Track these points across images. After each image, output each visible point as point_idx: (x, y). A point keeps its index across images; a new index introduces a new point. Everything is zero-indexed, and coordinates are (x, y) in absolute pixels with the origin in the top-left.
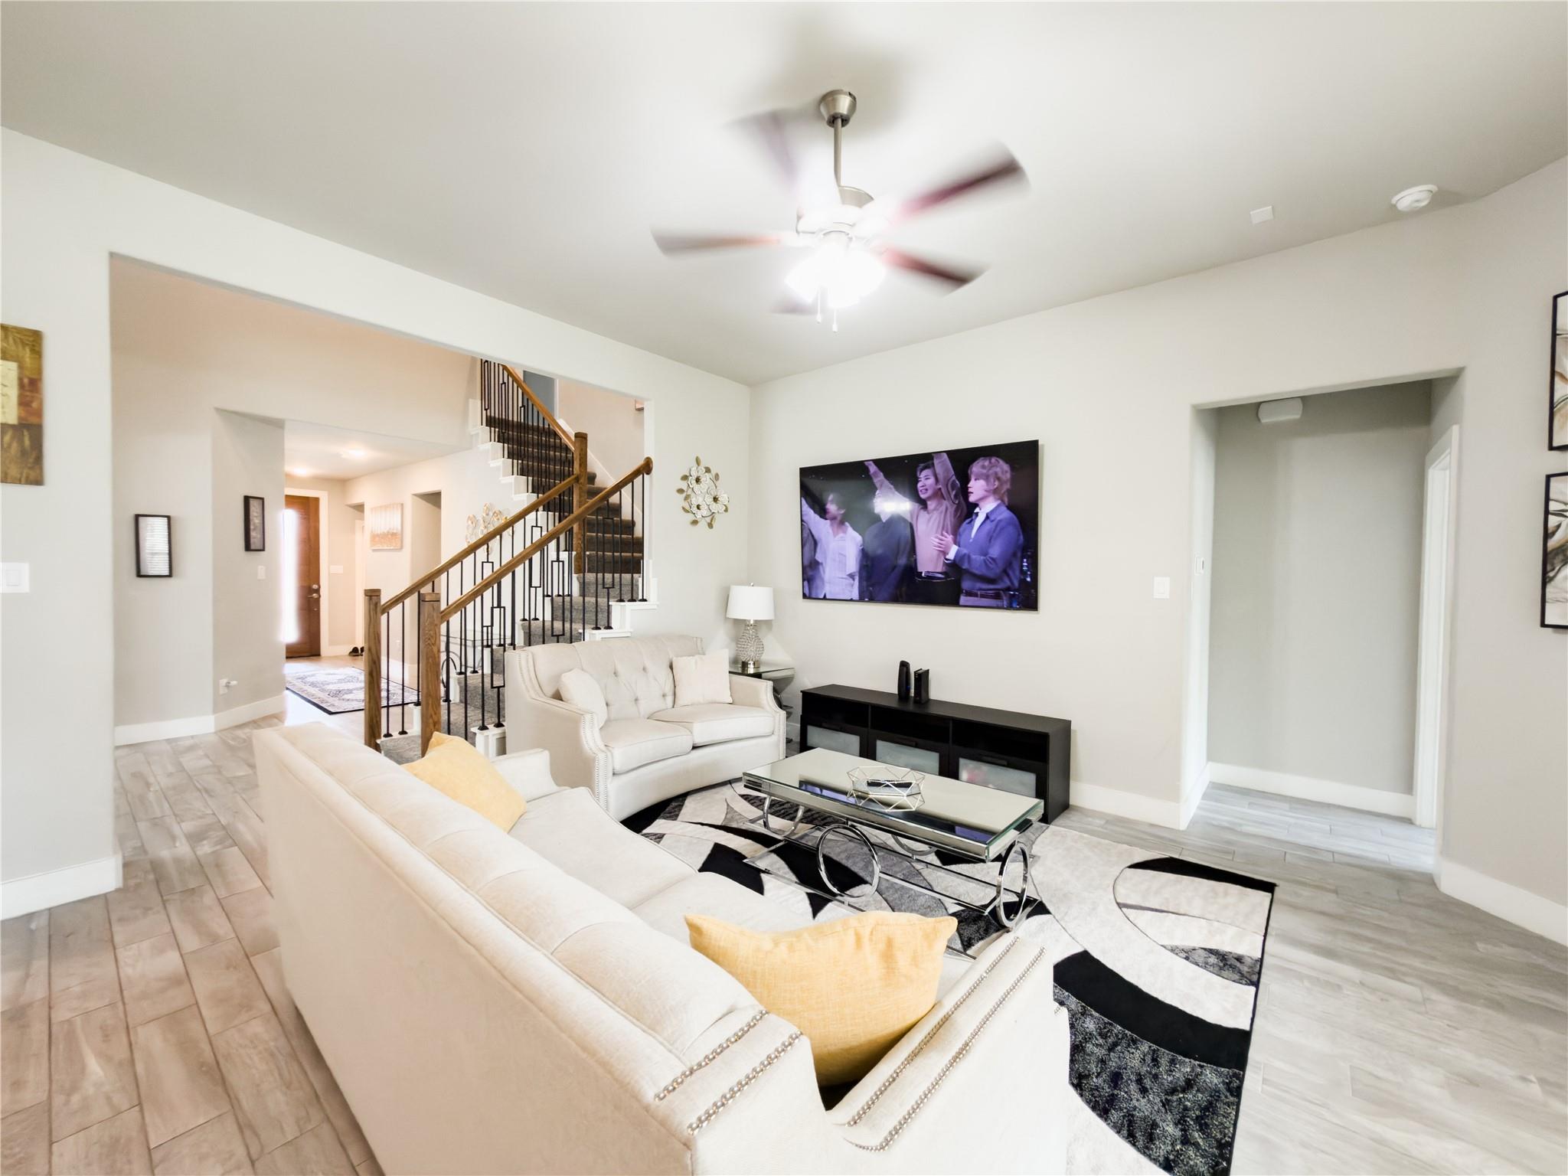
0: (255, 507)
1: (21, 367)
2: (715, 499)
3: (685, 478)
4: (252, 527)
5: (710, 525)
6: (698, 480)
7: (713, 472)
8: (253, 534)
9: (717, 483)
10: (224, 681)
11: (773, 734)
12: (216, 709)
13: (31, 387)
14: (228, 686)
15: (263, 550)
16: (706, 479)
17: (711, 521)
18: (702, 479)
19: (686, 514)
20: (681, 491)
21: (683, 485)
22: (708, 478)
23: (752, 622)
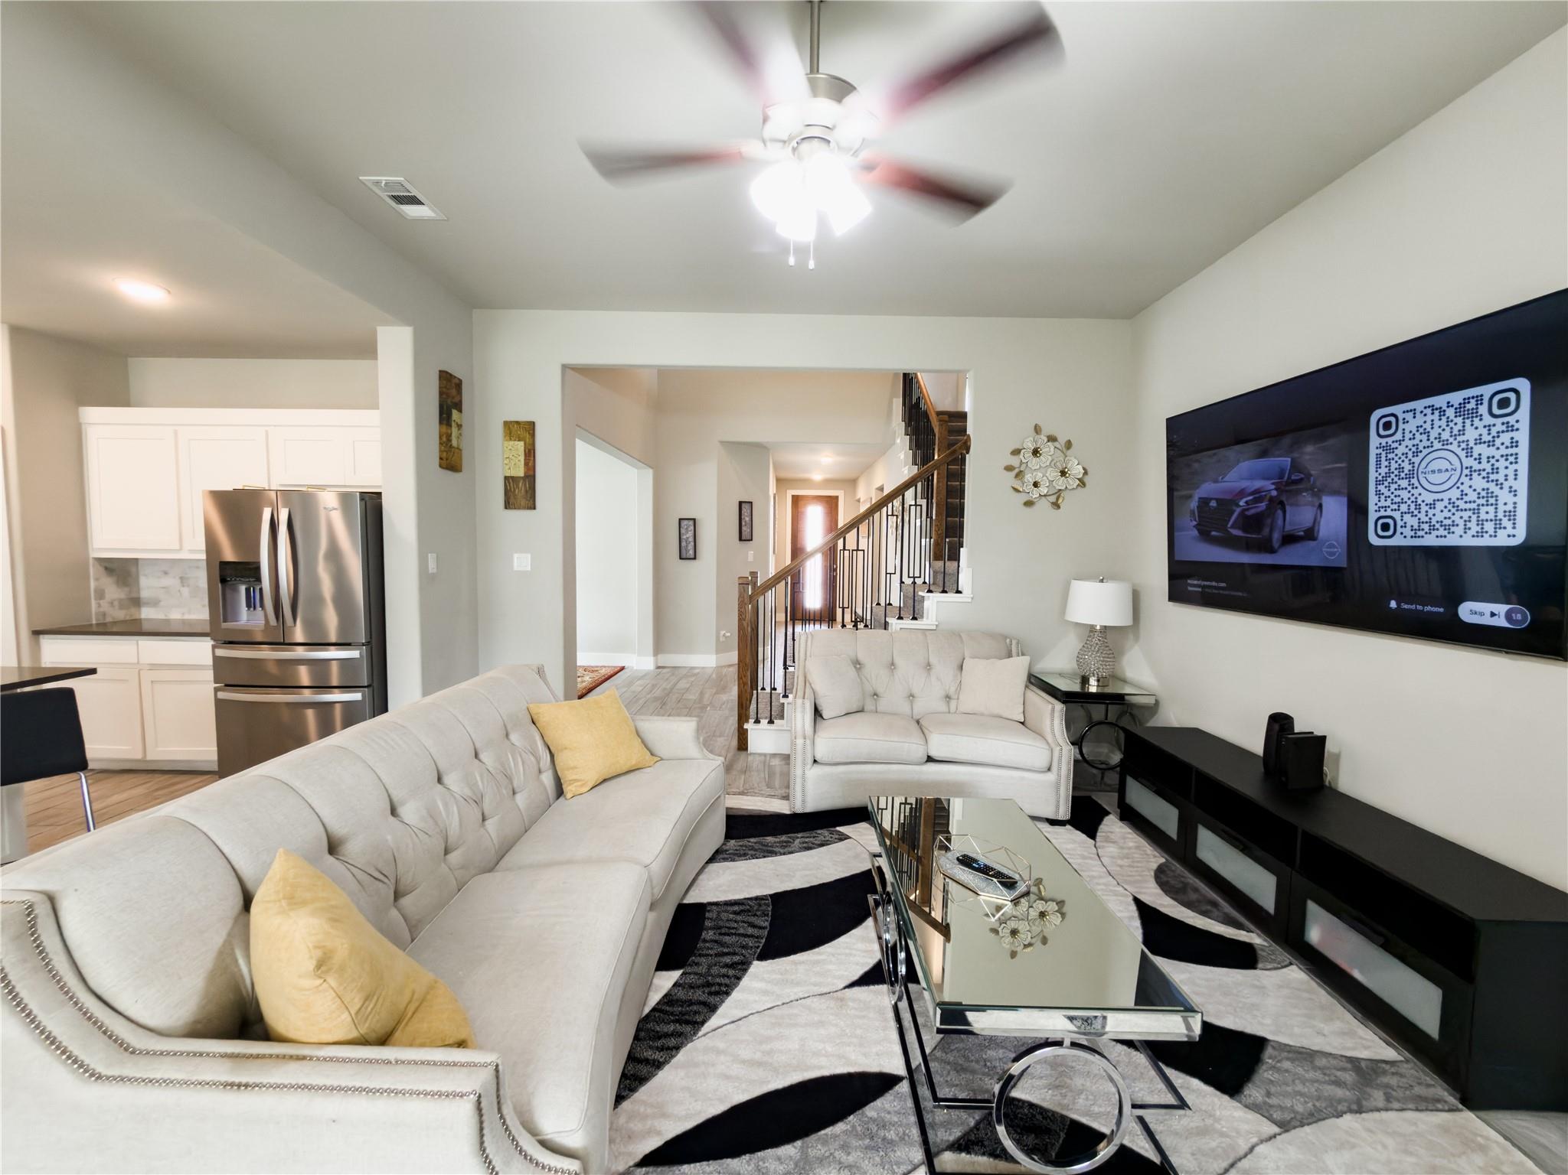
0: (746, 509)
1: (525, 444)
2: (1063, 473)
3: (1016, 452)
4: (743, 523)
5: (1056, 505)
6: (1036, 452)
7: (1062, 440)
8: (744, 528)
9: (1069, 452)
10: (723, 632)
11: (1049, 769)
12: (718, 652)
13: (530, 454)
14: (724, 635)
15: (752, 540)
16: (1048, 449)
17: (1058, 499)
18: (1043, 451)
19: (1017, 494)
20: (1009, 468)
21: (1014, 461)
22: (1052, 449)
23: (1098, 628)
